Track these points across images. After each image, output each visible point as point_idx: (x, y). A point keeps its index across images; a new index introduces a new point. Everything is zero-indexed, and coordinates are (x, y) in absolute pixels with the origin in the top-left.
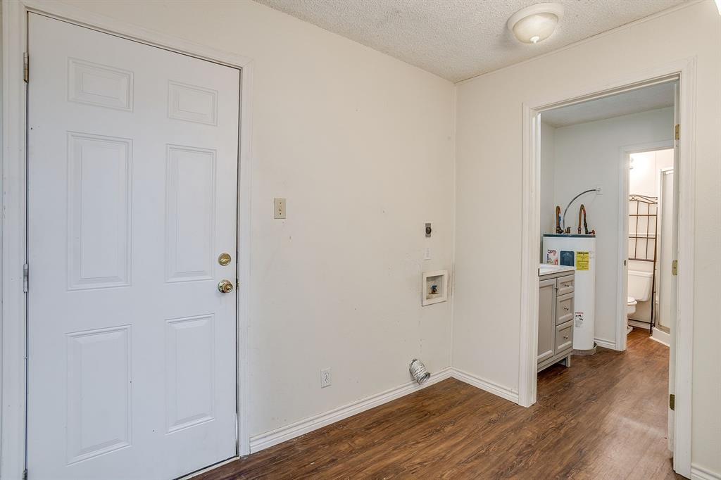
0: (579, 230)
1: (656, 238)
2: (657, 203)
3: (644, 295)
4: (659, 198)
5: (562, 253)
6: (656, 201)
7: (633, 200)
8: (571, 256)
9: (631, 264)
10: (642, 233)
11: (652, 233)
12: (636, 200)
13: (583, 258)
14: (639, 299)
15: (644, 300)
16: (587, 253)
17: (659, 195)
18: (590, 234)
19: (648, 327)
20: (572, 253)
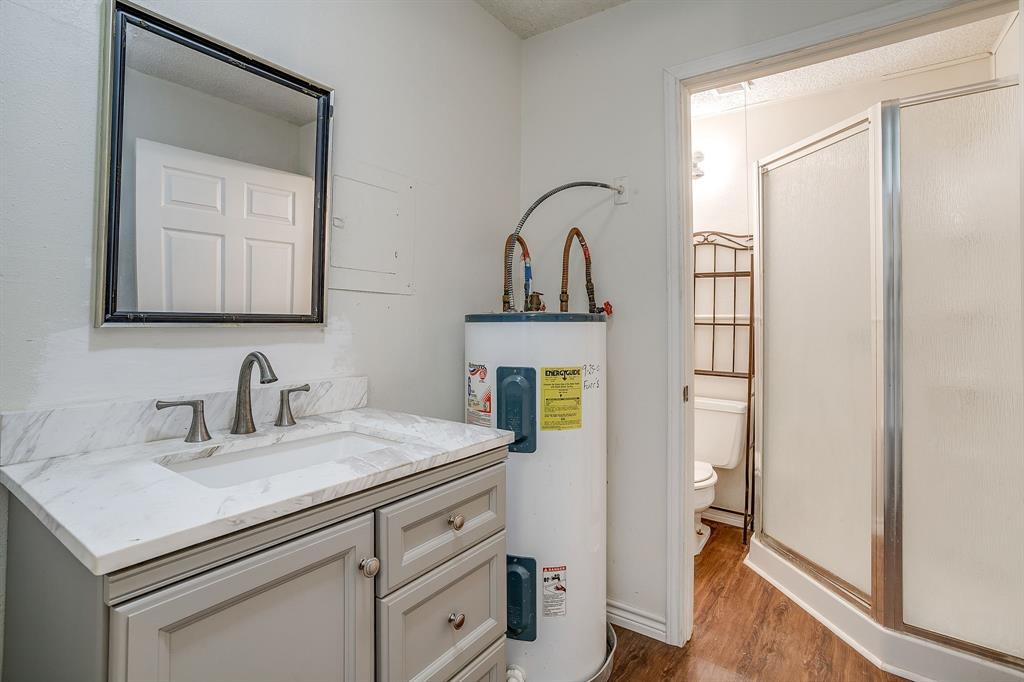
0: (564, 299)
1: (751, 325)
2: (752, 248)
3: (731, 457)
4: (756, 238)
5: (503, 373)
6: (749, 244)
7: (706, 242)
8: (525, 384)
9: (700, 385)
10: (725, 315)
11: (743, 315)
12: (709, 244)
13: (562, 388)
14: (721, 464)
15: (731, 467)
16: (576, 372)
17: (756, 232)
18: (598, 312)
19: (738, 522)
20: (530, 374)
